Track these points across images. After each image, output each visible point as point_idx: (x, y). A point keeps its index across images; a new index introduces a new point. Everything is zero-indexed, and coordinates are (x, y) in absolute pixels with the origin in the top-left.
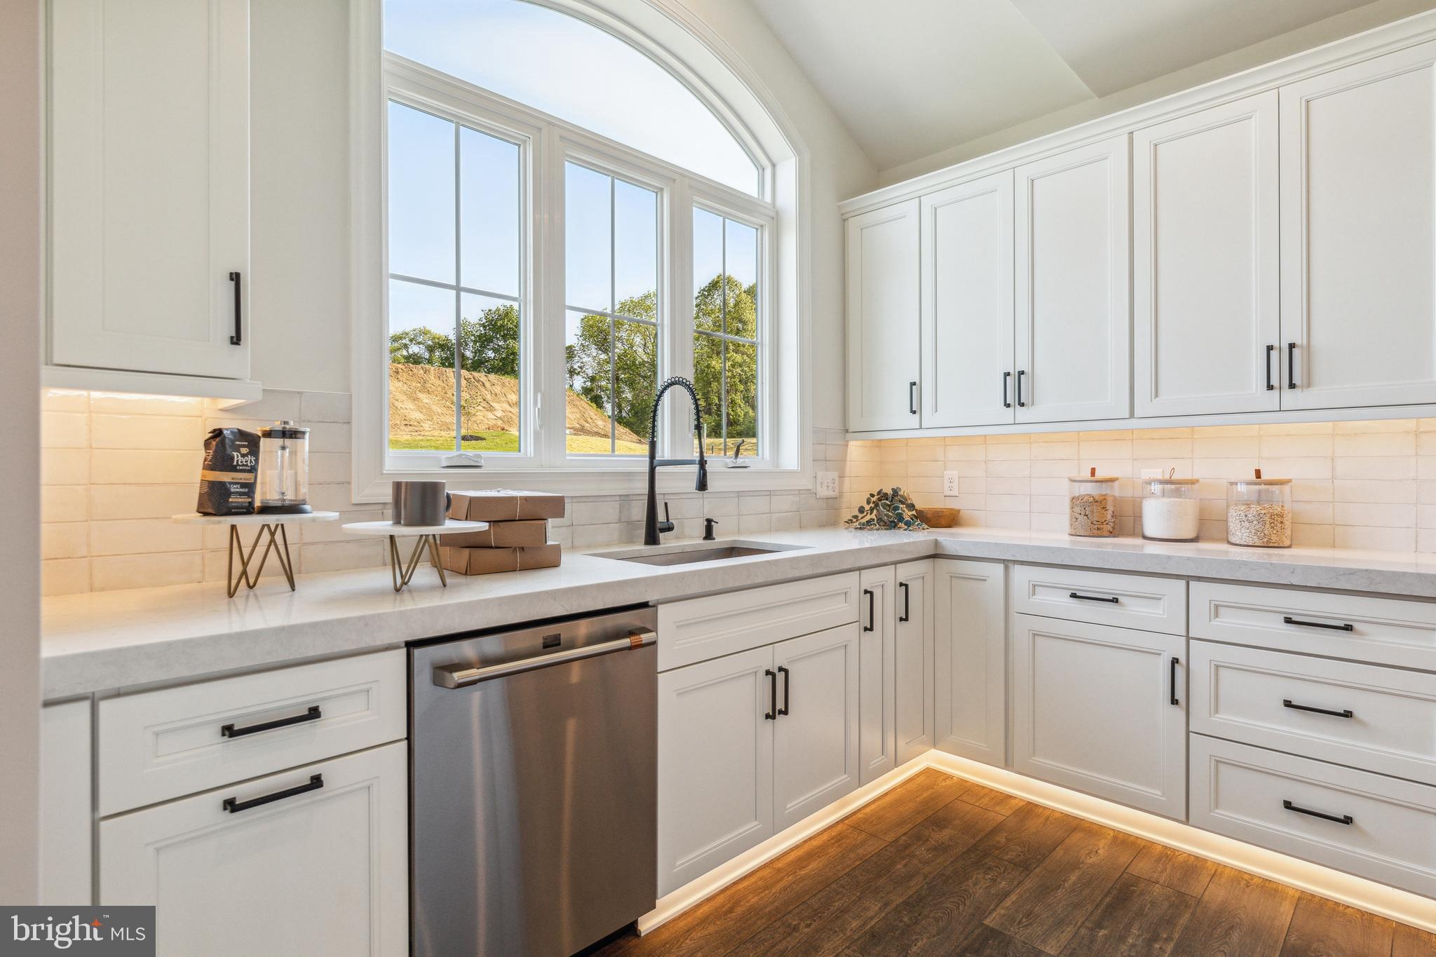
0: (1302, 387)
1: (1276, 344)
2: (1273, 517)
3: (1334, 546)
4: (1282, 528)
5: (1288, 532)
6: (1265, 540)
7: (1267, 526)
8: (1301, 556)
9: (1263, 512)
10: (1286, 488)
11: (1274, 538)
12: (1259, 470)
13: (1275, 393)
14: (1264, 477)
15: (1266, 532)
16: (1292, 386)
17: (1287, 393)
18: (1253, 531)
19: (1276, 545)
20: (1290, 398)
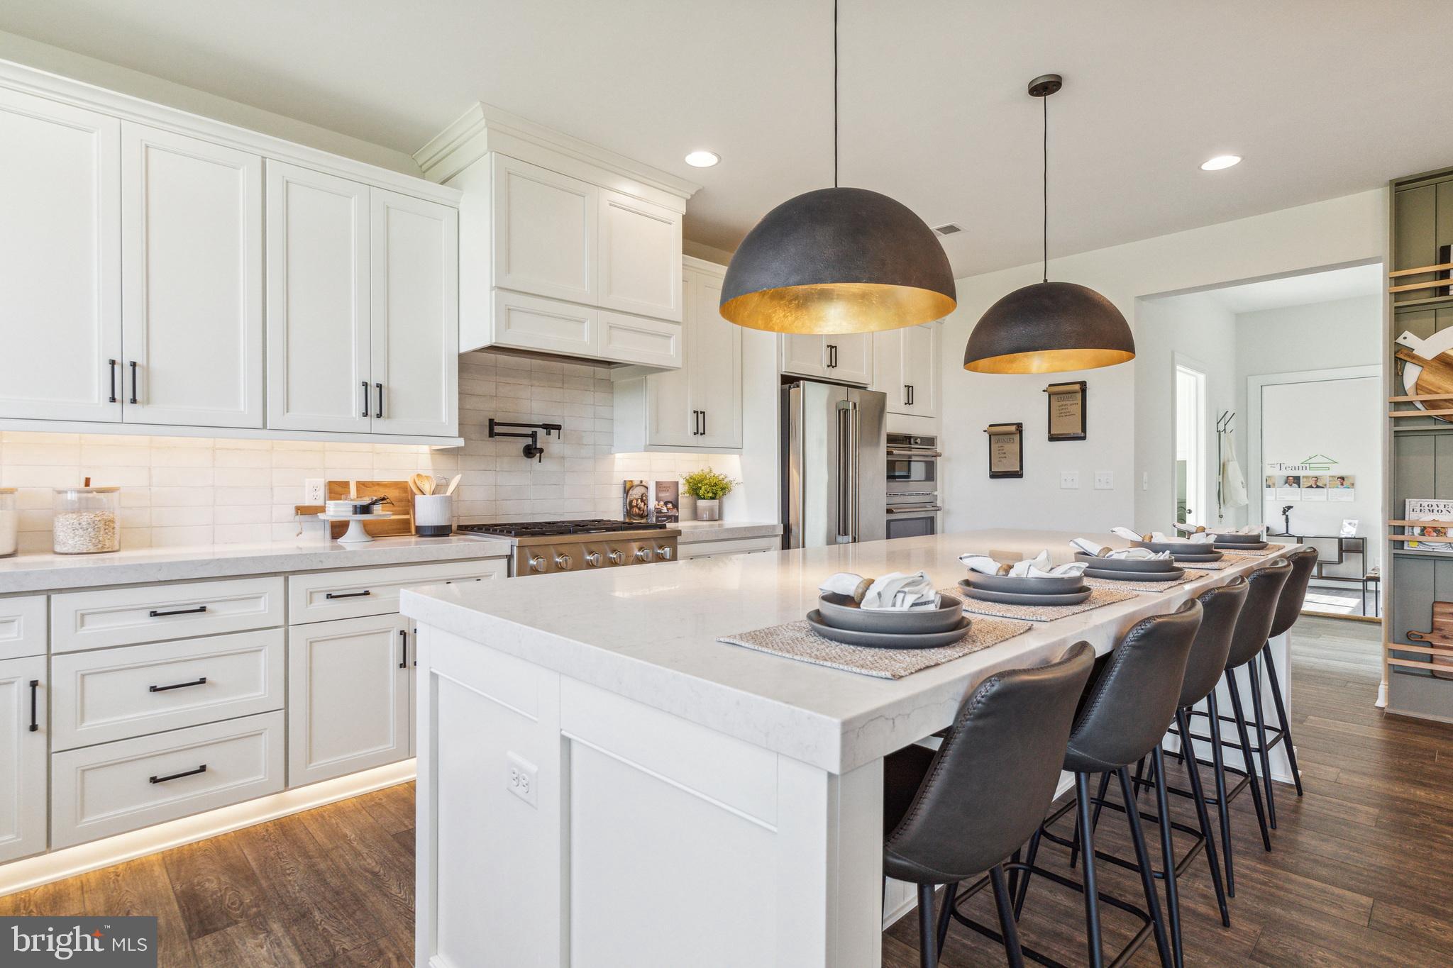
0: (143, 403)
1: (118, 360)
2: (107, 524)
3: (151, 546)
4: (114, 533)
5: (117, 537)
6: (100, 546)
7: (102, 532)
8: (126, 556)
9: (98, 519)
10: (116, 495)
11: (108, 543)
12: (89, 479)
13: (117, 405)
14: (93, 485)
15: (101, 538)
16: (134, 401)
17: (129, 407)
18: (88, 539)
19: (110, 550)
20: (131, 412)
